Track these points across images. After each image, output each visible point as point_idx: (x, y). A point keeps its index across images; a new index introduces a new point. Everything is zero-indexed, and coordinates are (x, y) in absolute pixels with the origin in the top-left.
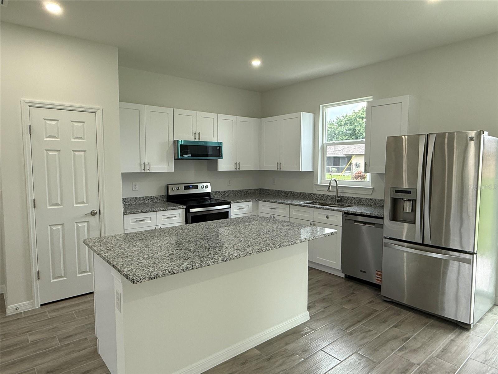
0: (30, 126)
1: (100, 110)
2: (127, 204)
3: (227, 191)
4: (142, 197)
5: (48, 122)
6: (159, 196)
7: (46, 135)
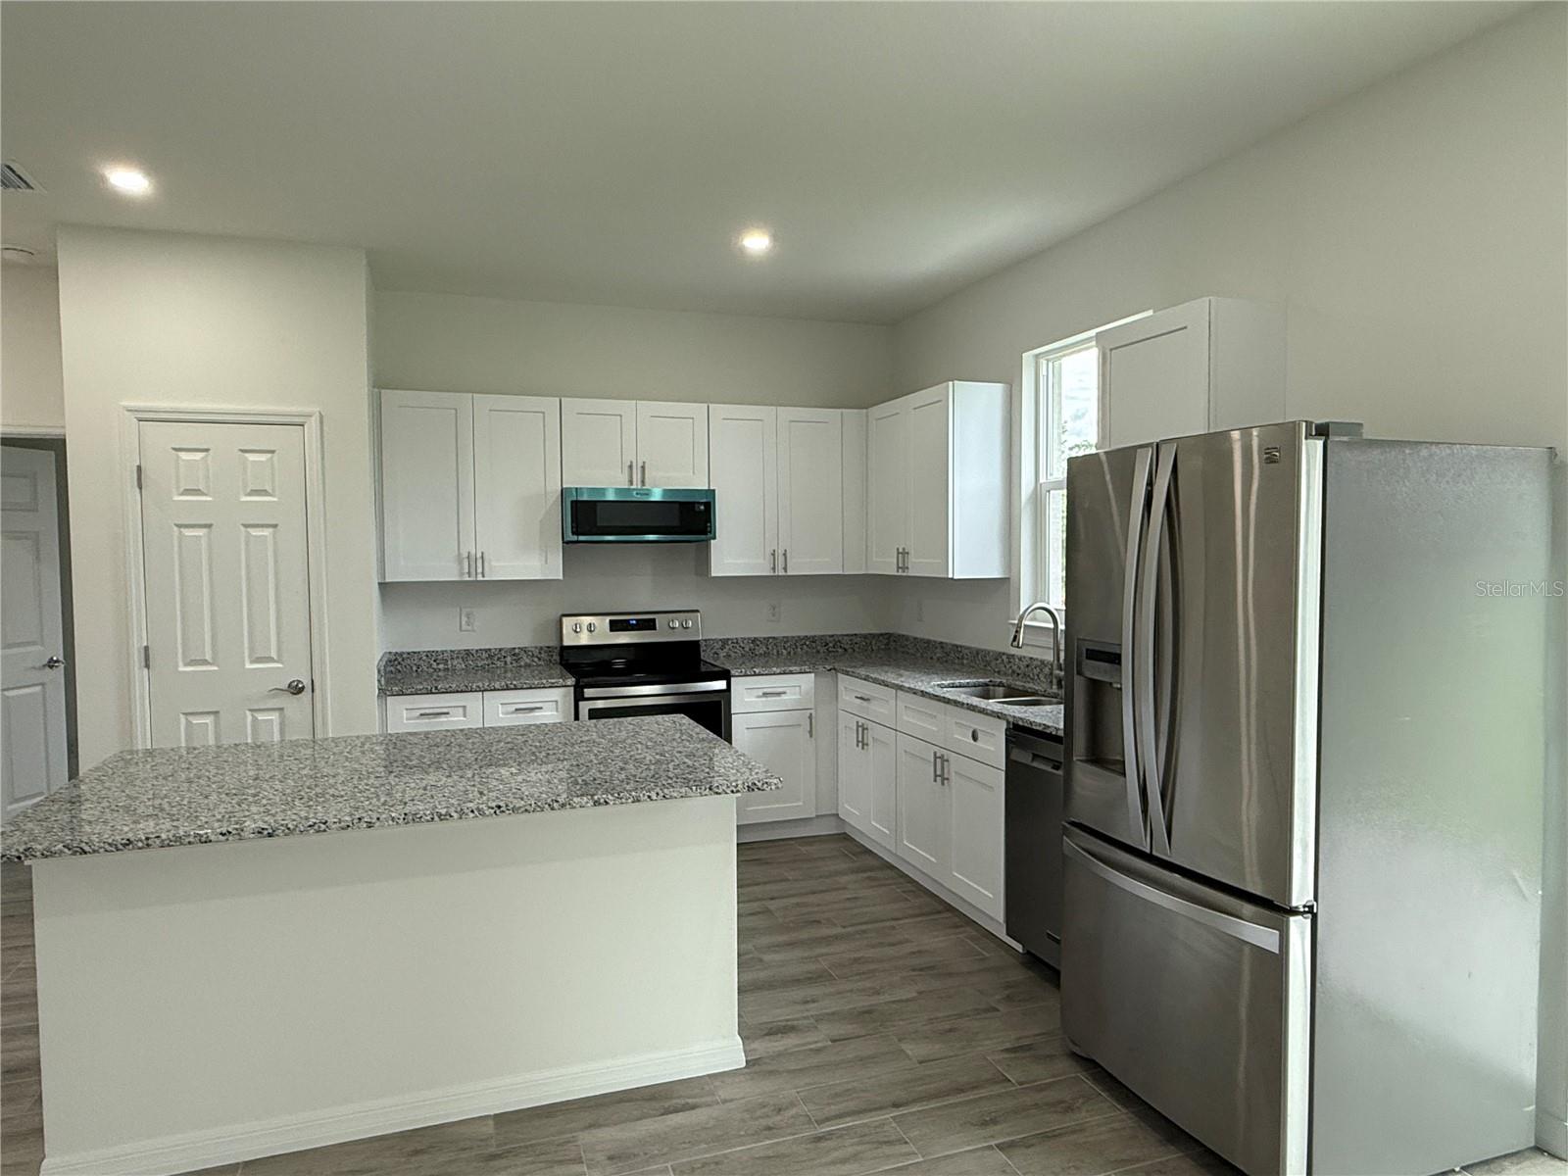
0: (139, 468)
1: (313, 418)
2: (441, 666)
3: (764, 639)
4: (486, 650)
5: (184, 456)
6: (536, 648)
7: (178, 488)
